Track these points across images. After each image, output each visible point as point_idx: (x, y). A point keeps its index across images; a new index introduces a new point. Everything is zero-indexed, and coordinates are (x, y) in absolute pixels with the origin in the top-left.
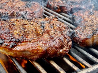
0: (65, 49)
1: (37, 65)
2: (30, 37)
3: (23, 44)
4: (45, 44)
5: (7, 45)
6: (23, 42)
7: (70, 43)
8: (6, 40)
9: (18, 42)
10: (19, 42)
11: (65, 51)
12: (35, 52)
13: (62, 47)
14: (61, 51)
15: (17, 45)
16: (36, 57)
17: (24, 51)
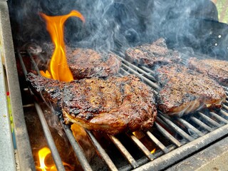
0: (149, 121)
1: (116, 141)
2: (108, 105)
3: (101, 115)
4: (127, 116)
5: (82, 117)
6: (100, 112)
7: (155, 113)
8: (81, 110)
9: (95, 113)
10: (97, 112)
11: (150, 123)
12: (114, 126)
13: (146, 118)
14: (145, 123)
15: (94, 117)
16: (116, 131)
17: (102, 124)
